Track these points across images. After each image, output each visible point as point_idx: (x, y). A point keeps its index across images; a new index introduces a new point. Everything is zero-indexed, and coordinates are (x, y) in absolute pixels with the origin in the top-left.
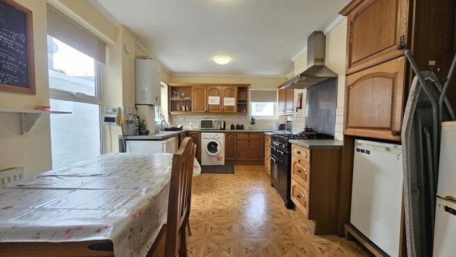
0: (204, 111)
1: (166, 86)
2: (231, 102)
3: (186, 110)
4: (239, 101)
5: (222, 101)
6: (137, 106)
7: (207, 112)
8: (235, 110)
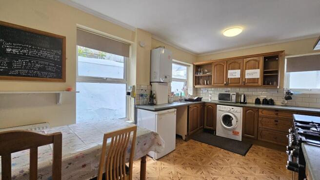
0: (223, 85)
1: (192, 66)
2: (255, 74)
3: (207, 84)
4: (265, 72)
5: (243, 74)
6: (152, 83)
7: (227, 85)
8: (260, 83)
